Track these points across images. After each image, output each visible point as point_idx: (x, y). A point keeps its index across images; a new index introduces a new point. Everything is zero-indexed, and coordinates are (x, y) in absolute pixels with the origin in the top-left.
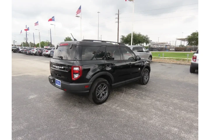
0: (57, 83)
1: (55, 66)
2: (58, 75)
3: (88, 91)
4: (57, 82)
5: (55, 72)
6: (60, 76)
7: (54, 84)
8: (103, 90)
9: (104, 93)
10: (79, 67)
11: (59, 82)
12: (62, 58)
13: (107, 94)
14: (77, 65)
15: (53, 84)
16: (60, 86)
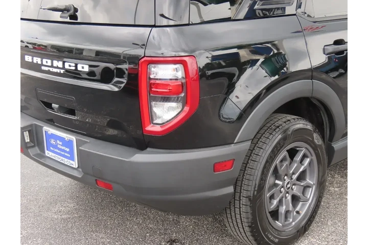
0: (56, 147)
1: (37, 60)
2: (55, 106)
3: (230, 189)
4: (53, 142)
5: (40, 91)
6: (72, 112)
7: (36, 150)
8: (295, 177)
9: (299, 194)
10: (184, 63)
11: (69, 144)
12: (74, 17)
13: (311, 194)
14: (168, 52)
15: (31, 151)
16: (75, 164)
